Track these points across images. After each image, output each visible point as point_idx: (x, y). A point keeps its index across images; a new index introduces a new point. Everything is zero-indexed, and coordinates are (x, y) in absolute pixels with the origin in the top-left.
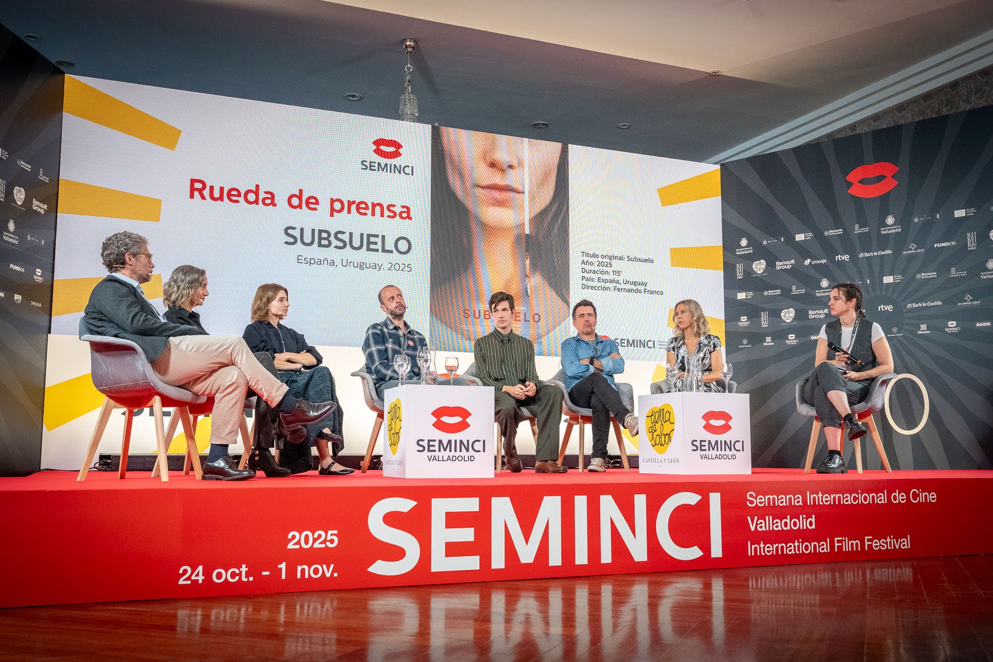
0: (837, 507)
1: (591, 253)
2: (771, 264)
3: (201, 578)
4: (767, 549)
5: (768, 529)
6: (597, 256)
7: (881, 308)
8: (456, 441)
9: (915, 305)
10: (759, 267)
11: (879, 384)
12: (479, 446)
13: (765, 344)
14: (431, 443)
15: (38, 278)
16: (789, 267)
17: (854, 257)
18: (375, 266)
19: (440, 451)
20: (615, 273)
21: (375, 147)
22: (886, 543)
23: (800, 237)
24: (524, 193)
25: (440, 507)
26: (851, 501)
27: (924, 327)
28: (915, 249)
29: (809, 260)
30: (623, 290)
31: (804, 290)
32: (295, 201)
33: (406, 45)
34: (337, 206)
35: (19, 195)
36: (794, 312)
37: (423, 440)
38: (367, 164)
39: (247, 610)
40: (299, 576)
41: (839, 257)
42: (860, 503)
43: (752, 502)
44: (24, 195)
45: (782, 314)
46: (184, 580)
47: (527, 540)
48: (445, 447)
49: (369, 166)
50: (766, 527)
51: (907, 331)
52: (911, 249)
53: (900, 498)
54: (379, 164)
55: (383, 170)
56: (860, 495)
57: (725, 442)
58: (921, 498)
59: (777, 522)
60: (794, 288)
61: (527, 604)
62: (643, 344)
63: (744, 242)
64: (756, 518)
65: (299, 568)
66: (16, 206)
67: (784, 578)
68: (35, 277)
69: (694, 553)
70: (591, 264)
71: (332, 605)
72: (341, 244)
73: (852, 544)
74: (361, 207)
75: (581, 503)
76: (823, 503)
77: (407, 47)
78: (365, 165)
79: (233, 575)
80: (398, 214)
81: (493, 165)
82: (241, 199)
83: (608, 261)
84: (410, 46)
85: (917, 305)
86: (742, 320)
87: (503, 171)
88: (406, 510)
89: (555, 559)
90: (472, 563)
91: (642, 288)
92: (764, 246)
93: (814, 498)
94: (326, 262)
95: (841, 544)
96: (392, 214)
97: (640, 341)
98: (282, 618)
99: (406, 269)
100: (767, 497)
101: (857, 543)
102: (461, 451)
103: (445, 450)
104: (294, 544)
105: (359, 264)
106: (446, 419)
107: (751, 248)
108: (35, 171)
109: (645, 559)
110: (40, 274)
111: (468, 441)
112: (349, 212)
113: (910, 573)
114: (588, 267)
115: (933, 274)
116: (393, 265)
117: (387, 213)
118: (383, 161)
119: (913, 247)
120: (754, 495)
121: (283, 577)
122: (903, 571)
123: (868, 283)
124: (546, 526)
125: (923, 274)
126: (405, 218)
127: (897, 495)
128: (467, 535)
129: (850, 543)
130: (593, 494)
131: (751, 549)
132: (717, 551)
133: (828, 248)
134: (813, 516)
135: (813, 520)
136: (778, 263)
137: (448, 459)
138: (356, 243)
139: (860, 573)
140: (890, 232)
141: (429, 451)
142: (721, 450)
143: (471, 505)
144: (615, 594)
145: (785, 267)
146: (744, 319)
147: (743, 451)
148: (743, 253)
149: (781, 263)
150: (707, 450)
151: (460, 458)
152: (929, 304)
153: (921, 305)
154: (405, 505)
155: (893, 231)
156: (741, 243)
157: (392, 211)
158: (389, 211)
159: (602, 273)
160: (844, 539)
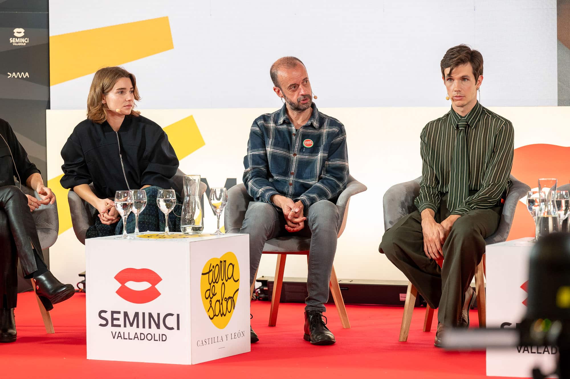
8: (144, 314)
12: (172, 322)
14: (116, 316)
15: (18, 41)
19: (125, 326)
37: (105, 312)
48: (131, 321)
68: (12, 40)
102: (150, 327)
103: (131, 325)
106: (132, 285)
110: (22, 34)
111: (159, 315)
137: (135, 337)
141: (113, 325)
151: (149, 337)
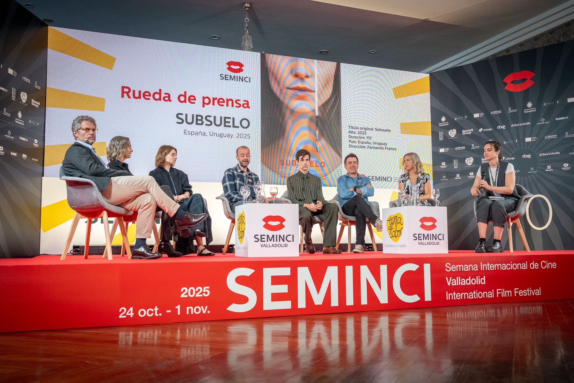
0: (498, 272)
1: (354, 126)
2: (459, 132)
3: (132, 314)
4: (458, 296)
5: (458, 284)
6: (358, 128)
7: (524, 156)
8: (277, 235)
9: (544, 154)
10: (452, 133)
11: (523, 200)
12: (290, 238)
13: (456, 178)
14: (263, 237)
15: (35, 145)
16: (470, 133)
17: (508, 128)
18: (229, 136)
19: (267, 241)
20: (368, 138)
21: (228, 66)
22: (527, 292)
23: (476, 116)
24: (314, 92)
25: (268, 273)
26: (506, 268)
27: (549, 167)
28: (544, 121)
29: (482, 129)
30: (373, 148)
31: (478, 146)
32: (182, 99)
33: (245, 6)
34: (206, 101)
35: (24, 97)
36: (473, 159)
37: (258, 235)
38: (224, 76)
39: (159, 332)
40: (188, 313)
41: (499, 127)
42: (512, 269)
43: (448, 269)
44: (27, 97)
45: (466, 161)
46: (122, 315)
47: (318, 292)
48: (271, 239)
49: (224, 77)
50: (456, 283)
51: (540, 169)
52: (542, 122)
53: (535, 266)
54: (230, 76)
55: (233, 80)
56: (511, 264)
57: (433, 235)
58: (547, 266)
59: (463, 281)
60: (473, 145)
61: (319, 328)
62: (385, 179)
63: (443, 119)
64: (451, 278)
65: (188, 308)
66: (22, 103)
67: (468, 312)
68: (34, 144)
69: (414, 298)
70: (354, 133)
71: (207, 329)
72: (209, 123)
73: (507, 293)
74: (220, 101)
75: (349, 270)
76: (490, 269)
77: (245, 7)
78: (223, 77)
79: (150, 312)
80: (242, 105)
81: (296, 76)
82: (151, 98)
83: (364, 130)
84: (247, 7)
85: (545, 155)
86: (442, 164)
87: (302, 79)
88: (248, 275)
89: (335, 302)
90: (287, 305)
91: (384, 146)
92: (455, 121)
93: (485, 266)
94: (200, 133)
95: (500, 293)
96: (238, 105)
97: (383, 177)
98: (178, 337)
99: (247, 137)
100: (457, 266)
101: (510, 292)
102: (280, 241)
103: (271, 241)
104: (184, 295)
105: (220, 134)
106: (271, 223)
107: (448, 122)
108: (33, 83)
109: (386, 301)
110: (36, 142)
111: (284, 235)
112: (213, 104)
113: (540, 309)
114: (352, 135)
115: (555, 136)
116: (239, 135)
117: (235, 105)
118: (233, 74)
119: (543, 120)
120: (450, 265)
121: (179, 313)
122: (537, 308)
123: (517, 142)
124: (329, 284)
125: (549, 136)
126: (245, 108)
127: (533, 264)
128: (283, 289)
129: (506, 292)
130: (357, 265)
131: (448, 296)
132: (428, 297)
133: (493, 121)
134: (484, 277)
135: (484, 279)
136: (463, 131)
137: (272, 246)
138: (218, 122)
139: (512, 309)
140: (529, 111)
141: (261, 241)
142: (431, 240)
143: (286, 271)
144: (369, 322)
145: (468, 133)
146: (444, 164)
147: (443, 240)
148: (443, 125)
149: (465, 131)
150: (423, 239)
151: (279, 246)
152: (552, 154)
153: (547, 154)
154: (248, 272)
155: (531, 111)
156: (442, 119)
157: (239, 104)
158: (236, 103)
159: (361, 138)
160: (502, 290)
